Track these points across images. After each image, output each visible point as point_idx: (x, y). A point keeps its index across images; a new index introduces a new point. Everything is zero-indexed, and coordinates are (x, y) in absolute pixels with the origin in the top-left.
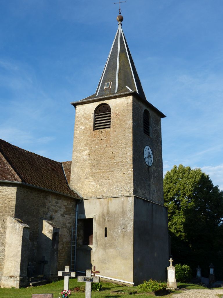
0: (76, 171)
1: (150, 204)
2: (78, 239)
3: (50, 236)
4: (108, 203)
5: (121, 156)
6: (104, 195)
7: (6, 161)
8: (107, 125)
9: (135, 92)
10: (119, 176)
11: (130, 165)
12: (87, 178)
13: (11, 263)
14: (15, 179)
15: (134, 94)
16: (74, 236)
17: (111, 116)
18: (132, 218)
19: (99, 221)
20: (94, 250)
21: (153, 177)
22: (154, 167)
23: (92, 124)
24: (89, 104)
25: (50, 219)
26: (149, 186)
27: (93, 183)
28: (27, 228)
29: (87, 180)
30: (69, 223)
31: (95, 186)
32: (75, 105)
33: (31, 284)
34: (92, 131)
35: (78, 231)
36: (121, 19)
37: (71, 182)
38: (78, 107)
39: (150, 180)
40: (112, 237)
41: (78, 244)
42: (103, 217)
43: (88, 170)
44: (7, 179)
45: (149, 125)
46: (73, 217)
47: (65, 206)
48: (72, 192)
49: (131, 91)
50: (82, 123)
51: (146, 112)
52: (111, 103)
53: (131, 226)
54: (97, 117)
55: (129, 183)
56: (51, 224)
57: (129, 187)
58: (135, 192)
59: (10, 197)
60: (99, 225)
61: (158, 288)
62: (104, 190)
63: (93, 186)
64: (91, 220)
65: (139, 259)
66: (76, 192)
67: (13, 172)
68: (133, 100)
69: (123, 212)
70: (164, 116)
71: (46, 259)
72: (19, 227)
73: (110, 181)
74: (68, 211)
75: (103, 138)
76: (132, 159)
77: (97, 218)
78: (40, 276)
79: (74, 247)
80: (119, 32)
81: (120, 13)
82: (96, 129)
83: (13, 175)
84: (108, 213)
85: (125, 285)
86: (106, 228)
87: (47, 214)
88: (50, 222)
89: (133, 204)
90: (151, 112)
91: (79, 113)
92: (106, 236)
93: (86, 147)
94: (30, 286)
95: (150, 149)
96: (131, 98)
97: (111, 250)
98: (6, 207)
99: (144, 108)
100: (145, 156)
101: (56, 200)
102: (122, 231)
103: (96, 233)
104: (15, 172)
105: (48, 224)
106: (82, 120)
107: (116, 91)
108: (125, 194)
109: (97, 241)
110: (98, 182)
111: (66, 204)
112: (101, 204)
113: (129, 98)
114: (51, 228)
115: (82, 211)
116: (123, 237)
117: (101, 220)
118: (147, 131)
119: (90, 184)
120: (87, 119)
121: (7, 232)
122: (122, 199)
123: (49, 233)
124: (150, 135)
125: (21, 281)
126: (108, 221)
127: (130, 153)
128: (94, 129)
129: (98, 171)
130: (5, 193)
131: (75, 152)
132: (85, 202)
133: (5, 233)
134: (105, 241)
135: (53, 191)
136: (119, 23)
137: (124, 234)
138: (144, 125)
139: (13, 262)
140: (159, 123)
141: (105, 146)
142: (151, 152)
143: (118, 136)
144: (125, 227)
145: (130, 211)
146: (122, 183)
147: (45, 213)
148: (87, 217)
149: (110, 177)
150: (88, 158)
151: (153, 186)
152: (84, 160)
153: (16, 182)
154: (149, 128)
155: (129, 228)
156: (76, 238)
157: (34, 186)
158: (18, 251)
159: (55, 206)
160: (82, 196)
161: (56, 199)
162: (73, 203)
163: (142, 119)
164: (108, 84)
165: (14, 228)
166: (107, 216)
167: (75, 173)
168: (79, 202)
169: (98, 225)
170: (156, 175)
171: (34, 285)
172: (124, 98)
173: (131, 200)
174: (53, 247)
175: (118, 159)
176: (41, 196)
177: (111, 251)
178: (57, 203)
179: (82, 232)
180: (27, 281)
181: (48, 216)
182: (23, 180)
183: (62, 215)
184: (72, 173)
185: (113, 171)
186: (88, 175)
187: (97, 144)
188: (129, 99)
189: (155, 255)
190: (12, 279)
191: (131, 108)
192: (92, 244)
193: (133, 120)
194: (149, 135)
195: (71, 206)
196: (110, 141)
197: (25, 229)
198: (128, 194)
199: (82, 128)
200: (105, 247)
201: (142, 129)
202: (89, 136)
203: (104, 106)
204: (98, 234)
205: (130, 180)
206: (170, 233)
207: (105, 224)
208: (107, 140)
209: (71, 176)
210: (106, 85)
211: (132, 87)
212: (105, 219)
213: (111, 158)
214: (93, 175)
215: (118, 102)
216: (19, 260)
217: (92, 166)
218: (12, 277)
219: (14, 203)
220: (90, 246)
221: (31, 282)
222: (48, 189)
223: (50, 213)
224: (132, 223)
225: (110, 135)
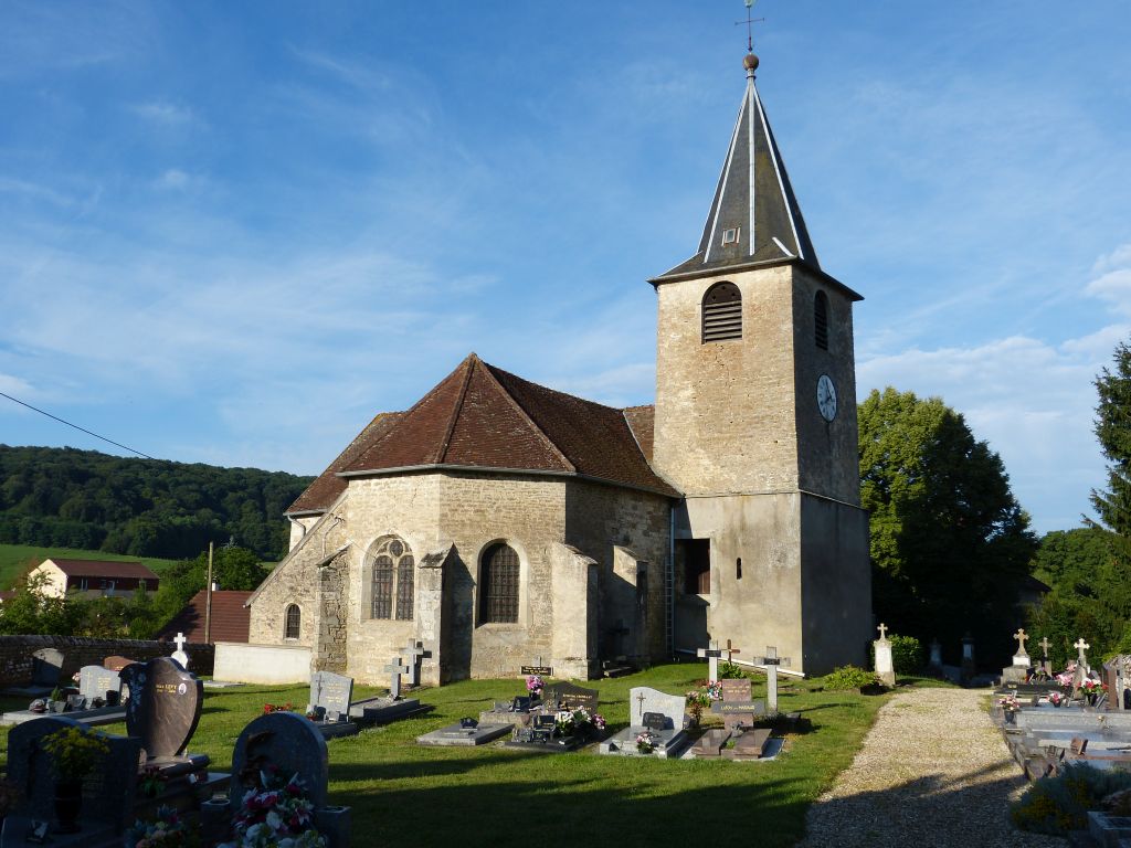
0: (665, 435)
1: (833, 506)
2: (676, 582)
3: (631, 580)
4: (743, 506)
5: (768, 404)
6: (734, 489)
7: (535, 428)
8: (734, 332)
9: (798, 257)
10: (765, 446)
11: (790, 425)
12: (692, 450)
13: (568, 633)
14: (562, 467)
15: (795, 263)
16: (669, 577)
17: (743, 310)
18: (798, 539)
19: (724, 544)
20: (713, 605)
21: (836, 445)
22: (839, 422)
23: (699, 329)
24: (689, 283)
25: (626, 543)
26: (830, 465)
27: (706, 462)
28: (594, 565)
29: (690, 455)
30: (658, 549)
31: (712, 467)
32: (656, 284)
33: (606, 674)
34: (697, 347)
35: (676, 564)
36: (754, 64)
37: (655, 458)
38: (662, 288)
39: (830, 451)
40: (754, 579)
41: (677, 593)
42: (732, 535)
43: (693, 432)
44: (548, 467)
45: (825, 324)
46: (666, 536)
47: (649, 513)
48: (659, 481)
49: (790, 255)
50: (674, 327)
51: (820, 296)
52: (741, 280)
53: (796, 556)
54: (708, 312)
55: (789, 463)
56: (631, 554)
57: (789, 473)
58: (802, 482)
59: (554, 502)
60: (723, 552)
61: (865, 682)
62: (732, 478)
63: (706, 469)
64: (705, 543)
65: (812, 625)
66: (667, 480)
67: (555, 450)
68: (793, 276)
69: (777, 526)
70: (859, 298)
71: (625, 624)
72: (580, 564)
73: (746, 457)
74: (656, 525)
75: (724, 361)
76: (793, 410)
77: (718, 539)
78: (620, 658)
79: (669, 599)
80: (751, 99)
81: (750, 49)
82: (707, 340)
83: (555, 457)
84: (743, 528)
85: (786, 678)
86: (739, 561)
87: (618, 533)
88: (626, 549)
89: (799, 509)
90: (829, 294)
91: (667, 303)
92: (739, 575)
93: (686, 382)
94: (605, 677)
95: (829, 381)
96: (788, 271)
97: (753, 606)
98: (547, 524)
99: (816, 287)
100: (820, 399)
101: (633, 502)
102: (774, 566)
103: (717, 570)
104: (559, 452)
105: (625, 555)
106: (675, 320)
107: (752, 252)
108: (779, 486)
109: (719, 587)
110: (716, 459)
111: (651, 509)
112: (725, 507)
113: (784, 271)
114: (633, 563)
115: (684, 523)
116: (779, 578)
117: (728, 542)
118: (822, 342)
119: (698, 465)
120: (687, 316)
121: (553, 574)
122: (774, 498)
123: (628, 572)
124: (829, 347)
125: (590, 667)
126: (744, 544)
127: (789, 398)
128: (704, 341)
129: (716, 435)
130: (545, 494)
131: (662, 393)
132: (690, 504)
133: (549, 576)
134: (737, 586)
135: (629, 484)
136: (749, 74)
137: (780, 573)
138: (817, 327)
139: (572, 631)
140: (846, 316)
141: (731, 379)
142: (832, 389)
143: (761, 359)
144: (783, 557)
145: (792, 524)
146: (773, 464)
147: (616, 531)
148: (695, 536)
149: (744, 451)
150: (692, 405)
151: (836, 464)
152: (684, 411)
153: (565, 472)
154: (825, 330)
155: (790, 559)
156: (673, 580)
157: (598, 477)
158: (581, 611)
159: (632, 515)
160: (681, 490)
161: (632, 499)
162: (665, 506)
163: (812, 316)
164: (731, 234)
165: (567, 565)
166: (741, 533)
167: (663, 439)
168: (675, 503)
169: (720, 553)
170: (842, 437)
171: (612, 675)
172: (772, 270)
173: (795, 500)
174: (639, 602)
175: (761, 411)
176: (607, 498)
177: (752, 608)
178: (635, 508)
179: (682, 567)
180: (598, 667)
181: (620, 537)
182: (577, 470)
183: (646, 534)
184: (656, 438)
185: (751, 436)
186: (694, 444)
187: (712, 376)
188: (783, 274)
189: (845, 615)
190: (572, 663)
191: (789, 294)
192: (708, 591)
193: (796, 322)
194: (826, 349)
195: (661, 514)
196: (742, 368)
197: (591, 567)
198: (787, 487)
199: (675, 336)
200: (739, 599)
201: (812, 338)
202: (693, 357)
203: (724, 288)
204: (721, 572)
205: (791, 456)
206: (873, 563)
207: (736, 551)
208: (734, 367)
209: (655, 444)
210: (725, 235)
211: (792, 248)
212: (735, 541)
213: (745, 407)
214: (705, 444)
215: (758, 280)
216: (584, 627)
217: (701, 424)
218: (570, 659)
219: (562, 515)
220: (704, 597)
221: (606, 669)
222: (621, 483)
223: (624, 531)
224: (798, 551)
225: (741, 355)
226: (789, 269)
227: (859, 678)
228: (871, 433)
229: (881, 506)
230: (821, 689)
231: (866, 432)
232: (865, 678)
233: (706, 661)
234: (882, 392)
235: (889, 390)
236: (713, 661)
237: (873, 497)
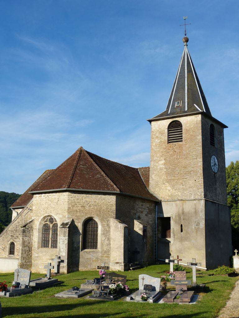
0: (154, 178)
1: (217, 204)
2: (158, 233)
3: (141, 232)
4: (183, 205)
5: (192, 166)
6: (179, 198)
7: (104, 175)
8: (180, 139)
9: (204, 111)
10: (191, 182)
11: (201, 174)
12: (164, 184)
13: (116, 253)
14: (114, 190)
15: (202, 113)
16: (155, 231)
17: (183, 131)
18: (204, 217)
19: (176, 219)
20: (172, 242)
21: (218, 182)
22: (219, 173)
23: (166, 138)
24: (163, 121)
25: (139, 218)
26: (216, 189)
27: (169, 188)
29: (163, 185)
30: (151, 221)
31: (171, 190)
32: (150, 121)
33: (131, 268)
34: (166, 145)
35: (158, 227)
36: (187, 40)
37: (150, 187)
38: (153, 123)
39: (216, 184)
40: (187, 232)
41: (158, 238)
42: (179, 216)
43: (164, 177)
44: (109, 190)
45: (214, 137)
46: (154, 216)
47: (147, 207)
48: (152, 195)
49: (201, 110)
50: (157, 137)
51: (212, 126)
52: (182, 120)
53: (203, 224)
54: (170, 132)
55: (200, 188)
56: (140, 223)
57: (200, 192)
58: (205, 196)
59: (111, 203)
60: (176, 222)
61: (230, 272)
62: (179, 194)
63: (169, 191)
64: (169, 219)
65: (209, 250)
66: (155, 195)
67: (112, 183)
68: (202, 118)
69: (196, 212)
70: (226, 127)
71: (138, 250)
72: (121, 226)
73: (184, 186)
74: (150, 212)
75: (176, 150)
76: (202, 168)
77: (174, 217)
78: (136, 263)
79: (155, 240)
80: (186, 53)
81: (186, 35)
82: (169, 142)
83: (112, 186)
84: (183, 213)
85: (199, 270)
86: (182, 225)
87: (136, 215)
88: (139, 221)
89: (204, 206)
90: (215, 125)
91: (155, 128)
92: (182, 231)
93: (162, 158)
94: (130, 270)
95: (215, 158)
96: (199, 117)
97: (187, 243)
98: (109, 211)
99: (210, 122)
100: (212, 165)
101: (142, 203)
102: (195, 228)
103: (174, 229)
104: (113, 184)
105: (139, 223)
106: (157, 135)
107: (186, 109)
108: (197, 197)
109: (174, 235)
110: (173, 187)
111: (148, 206)
112: (176, 205)
113: (198, 116)
114: (141, 226)
115: (161, 211)
116: (197, 232)
117: (177, 218)
118: (212, 143)
119: (166, 189)
120: (162, 133)
121: (111, 230)
122: (195, 202)
123: (140, 230)
124: (215, 145)
125: (125, 266)
126: (184, 219)
127: (200, 164)
128: (168, 143)
129: (173, 178)
130: (108, 200)
131: (152, 162)
132: (163, 204)
133: (109, 231)
134: (181, 235)
135: (140, 196)
136: (185, 44)
137: (197, 230)
138: (211, 137)
139: (118, 253)
140: (222, 134)
141: (178, 157)
142: (216, 160)
143: (190, 149)
144: (198, 224)
145: (202, 211)
146: (194, 189)
147: (135, 214)
148: (165, 216)
149: (183, 183)
150: (164, 167)
151: (218, 189)
152: (161, 169)
153: (116, 192)
154: (214, 139)
155: (201, 225)
156: (157, 232)
157: (128, 194)
158: (122, 245)
159: (141, 208)
160: (160, 199)
161: (141, 202)
162: (153, 205)
163: (209, 133)
164: (178, 103)
165: (116, 227)
166: (182, 215)
167: (153, 180)
168: (158, 204)
169: (175, 223)
170: (220, 179)
171: (133, 269)
172: (194, 116)
173: (203, 202)
174: (144, 241)
175: (190, 169)
176: (132, 201)
177: (187, 244)
178: (142, 205)
179: (160, 228)
180: (128, 266)
181: (137, 216)
182: (120, 191)
183: (146, 215)
184: (150, 179)
185: (186, 178)
186: (165, 182)
187: (171, 156)
188: (198, 118)
189: (222, 246)
190: (118, 265)
191: (200, 125)
192: (170, 237)
193: (202, 135)
194: (214, 146)
195: (152, 208)
196: (182, 153)
197: (125, 228)
198: (200, 198)
199: (157, 141)
200: (182, 240)
201: (209, 142)
202: (164, 149)
203: (176, 123)
204: (175, 229)
205: (201, 186)
206: (232, 226)
207: (180, 222)
208: (180, 152)
209: (150, 181)
210: (176, 103)
211: (201, 108)
212: (180, 218)
213: (184, 167)
214: (169, 181)
215: (189, 120)
216: (122, 251)
217: (167, 174)
218: (117, 263)
219: (114, 208)
220: (168, 239)
221: (131, 267)
222: (137, 196)
223: (138, 214)
224: (204, 222)
225: (182, 148)
226: (200, 116)
227: (227, 270)
228: (231, 178)
229: (235, 205)
230: (213, 275)
231: (229, 178)
232: (230, 270)
233: (169, 264)
234: (235, 162)
235: (237, 162)
236: (172, 264)
237: (232, 202)
